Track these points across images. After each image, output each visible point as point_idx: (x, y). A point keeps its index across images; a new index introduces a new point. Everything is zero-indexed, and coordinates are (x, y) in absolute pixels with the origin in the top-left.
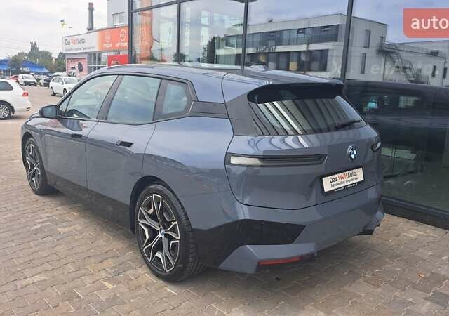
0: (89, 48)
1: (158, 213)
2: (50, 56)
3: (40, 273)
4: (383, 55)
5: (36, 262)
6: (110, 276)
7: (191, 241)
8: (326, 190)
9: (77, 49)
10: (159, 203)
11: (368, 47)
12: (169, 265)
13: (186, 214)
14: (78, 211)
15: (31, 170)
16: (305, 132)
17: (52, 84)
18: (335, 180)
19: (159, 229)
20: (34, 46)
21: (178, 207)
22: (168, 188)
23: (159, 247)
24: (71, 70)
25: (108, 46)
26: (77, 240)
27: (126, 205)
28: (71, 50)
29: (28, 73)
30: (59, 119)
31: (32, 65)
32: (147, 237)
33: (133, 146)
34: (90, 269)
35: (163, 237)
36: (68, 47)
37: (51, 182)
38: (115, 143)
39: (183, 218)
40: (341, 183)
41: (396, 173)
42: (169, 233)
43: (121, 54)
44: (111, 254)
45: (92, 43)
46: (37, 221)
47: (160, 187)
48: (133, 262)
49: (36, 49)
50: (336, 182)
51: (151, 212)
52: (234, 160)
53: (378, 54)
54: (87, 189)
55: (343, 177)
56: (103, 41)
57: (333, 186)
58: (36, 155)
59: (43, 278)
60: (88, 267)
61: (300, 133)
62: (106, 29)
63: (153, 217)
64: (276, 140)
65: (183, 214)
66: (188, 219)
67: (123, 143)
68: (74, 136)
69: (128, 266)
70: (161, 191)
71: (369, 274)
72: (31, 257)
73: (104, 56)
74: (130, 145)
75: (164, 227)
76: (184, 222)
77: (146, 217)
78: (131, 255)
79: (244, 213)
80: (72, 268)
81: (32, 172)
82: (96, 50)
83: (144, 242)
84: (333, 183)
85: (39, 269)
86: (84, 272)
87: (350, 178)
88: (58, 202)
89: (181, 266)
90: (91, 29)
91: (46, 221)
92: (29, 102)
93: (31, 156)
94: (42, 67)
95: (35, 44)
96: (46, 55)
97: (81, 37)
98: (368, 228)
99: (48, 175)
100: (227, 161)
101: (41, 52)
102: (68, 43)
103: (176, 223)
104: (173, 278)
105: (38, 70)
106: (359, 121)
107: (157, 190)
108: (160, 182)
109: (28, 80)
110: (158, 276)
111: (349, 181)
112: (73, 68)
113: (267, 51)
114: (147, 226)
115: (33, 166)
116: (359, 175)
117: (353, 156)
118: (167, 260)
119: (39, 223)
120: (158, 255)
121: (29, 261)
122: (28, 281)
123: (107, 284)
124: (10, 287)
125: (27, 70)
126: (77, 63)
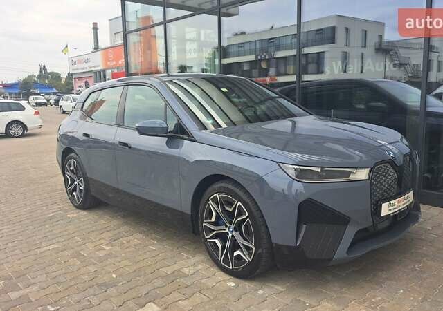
0: (94, 67)
2: (59, 76)
3: (54, 243)
4: (383, 53)
5: (51, 237)
6: (107, 242)
9: (83, 69)
11: (365, 47)
17: (61, 103)
20: (43, 69)
24: (78, 89)
25: (112, 63)
28: (77, 69)
29: (38, 94)
31: (41, 86)
36: (75, 67)
45: (97, 62)
46: (51, 211)
49: (45, 70)
53: (376, 53)
56: (106, 59)
59: (56, 246)
62: (108, 48)
69: (122, 235)
72: (47, 234)
73: (109, 73)
80: (78, 239)
82: (99, 68)
85: (53, 241)
86: (87, 241)
90: (96, 48)
91: (58, 211)
92: (40, 120)
94: (52, 88)
95: (44, 66)
96: (56, 77)
97: (86, 57)
101: (50, 73)
102: (74, 63)
105: (49, 91)
109: (39, 101)
112: (80, 87)
113: (267, 57)
119: (53, 212)
121: (46, 237)
122: (45, 249)
123: (105, 247)
124: (32, 253)
125: (37, 91)
126: (84, 81)
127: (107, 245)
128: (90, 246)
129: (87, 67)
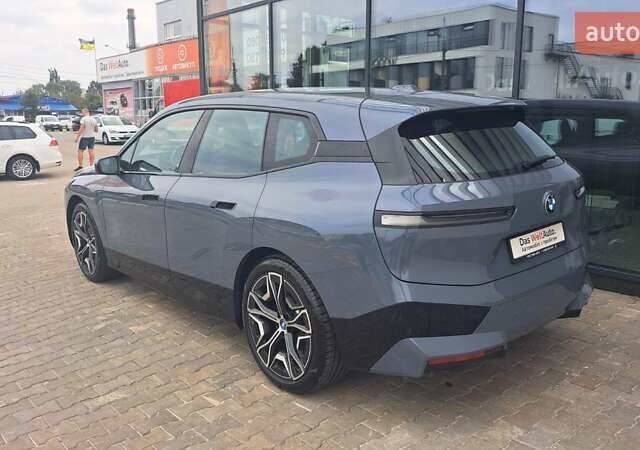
0: (135, 74)
1: (277, 298)
2: (78, 87)
3: (116, 389)
4: (555, 61)
5: (107, 374)
6: (212, 389)
7: (328, 335)
8: (515, 257)
9: (118, 76)
10: (277, 285)
11: (531, 51)
12: (296, 370)
13: (319, 298)
14: (153, 302)
15: (82, 248)
16: (478, 177)
18: (527, 241)
19: (278, 321)
20: (54, 75)
21: (307, 289)
22: (291, 262)
23: (280, 346)
24: (109, 106)
25: (163, 69)
26: (158, 342)
27: (230, 290)
29: (48, 113)
30: (121, 175)
31: (53, 101)
32: (262, 333)
33: (237, 208)
34: (185, 381)
35: (285, 332)
36: (105, 73)
37: (112, 263)
38: (209, 204)
39: (315, 303)
40: (535, 246)
41: (596, 229)
42: (295, 326)
43: (181, 79)
44: (208, 360)
45: (139, 67)
46: (100, 318)
47: (279, 263)
48: (242, 369)
49: (57, 78)
50: (528, 245)
51: (266, 297)
52: (386, 220)
53: (546, 60)
54: (170, 271)
55: (538, 237)
56: (153, 62)
57: (524, 250)
58: (90, 228)
59: (121, 396)
60: (181, 378)
61: (471, 177)
62: (157, 45)
63: (270, 304)
64: (439, 190)
65: (314, 298)
66: (322, 305)
67: (220, 205)
68: (145, 197)
69: (236, 374)
70: (282, 268)
71: (576, 373)
72: (100, 368)
73: (157, 83)
74: (231, 206)
75: (287, 318)
76: (317, 310)
77: (259, 304)
78: (237, 360)
79: (404, 294)
80: (159, 380)
81: (83, 251)
82: (142, 76)
83: (257, 340)
84: (525, 246)
85: (114, 384)
86: (177, 385)
87: (546, 238)
88: (124, 291)
89: (315, 371)
90: (133, 47)
91: (111, 318)
92: (59, 154)
93: (82, 229)
95: (56, 72)
96: (73, 87)
97: (122, 59)
98: (573, 308)
99: (108, 255)
100: (376, 222)
101: (64, 83)
102: (104, 68)
103: (305, 311)
104: (303, 389)
105: (63, 108)
106: (553, 157)
107: (275, 266)
108: (278, 256)
109: (49, 123)
110: (281, 387)
111: (546, 242)
112: (113, 103)
114: (261, 318)
115: (84, 243)
116: (558, 234)
117: (551, 207)
118: (294, 364)
119: (103, 321)
120: (280, 357)
121: (99, 374)
122: (101, 400)
123: (212, 400)
124: (78, 409)
125: (46, 108)
126: (119, 95)
127: (214, 395)
128: (184, 397)
129: (124, 74)
